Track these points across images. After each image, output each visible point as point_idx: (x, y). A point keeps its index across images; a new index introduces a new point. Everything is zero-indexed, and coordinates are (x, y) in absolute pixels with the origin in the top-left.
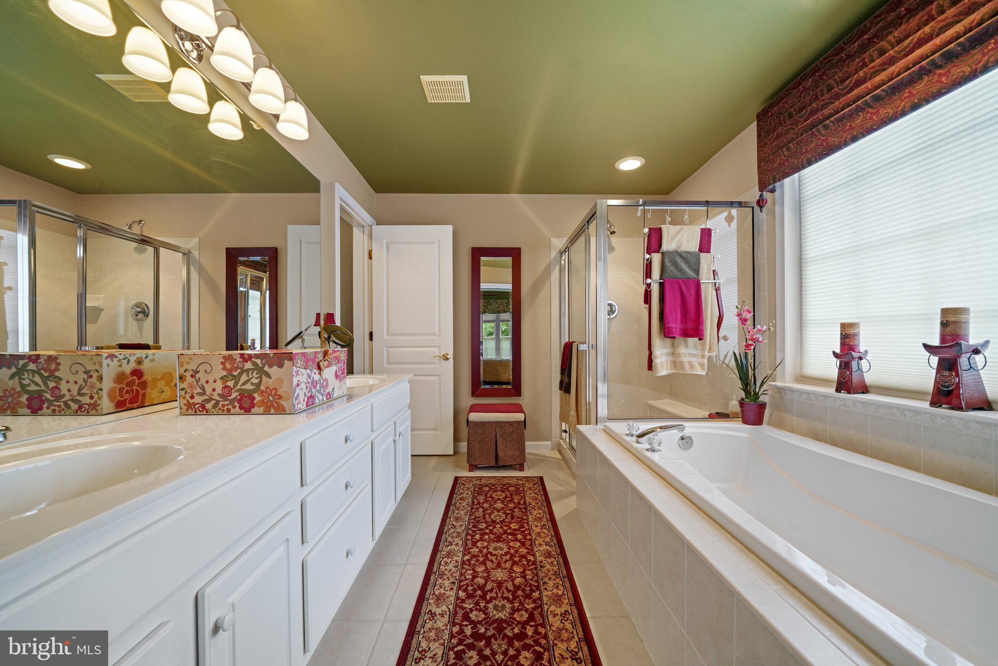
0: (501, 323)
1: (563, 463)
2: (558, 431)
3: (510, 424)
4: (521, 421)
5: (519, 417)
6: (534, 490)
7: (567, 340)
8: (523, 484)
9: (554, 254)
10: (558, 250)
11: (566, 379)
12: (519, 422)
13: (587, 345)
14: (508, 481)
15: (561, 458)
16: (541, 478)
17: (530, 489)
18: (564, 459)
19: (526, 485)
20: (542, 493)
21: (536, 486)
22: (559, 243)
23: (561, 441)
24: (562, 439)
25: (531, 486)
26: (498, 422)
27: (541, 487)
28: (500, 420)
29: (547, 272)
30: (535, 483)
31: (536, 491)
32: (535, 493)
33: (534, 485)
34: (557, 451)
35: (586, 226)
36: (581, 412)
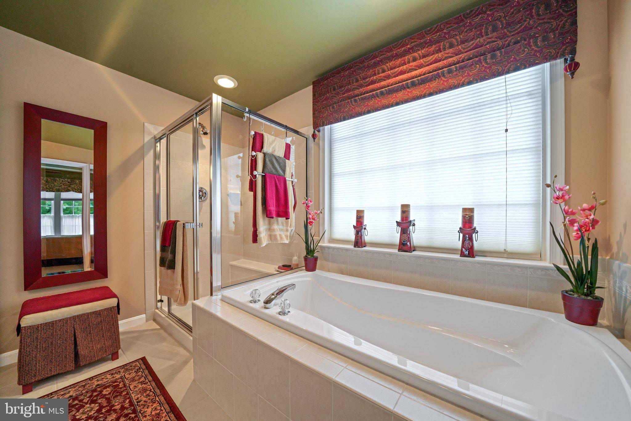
0: (62, 202)
1: (162, 332)
2: (154, 303)
3: (97, 313)
4: (113, 307)
5: (111, 302)
6: (140, 379)
7: (165, 220)
8: (121, 378)
9: (147, 138)
10: (152, 136)
11: (170, 256)
12: (110, 309)
13: (194, 224)
14: (99, 383)
15: (158, 327)
16: (144, 360)
17: (133, 380)
18: (162, 327)
19: (127, 376)
20: (150, 378)
21: (140, 373)
22: (155, 130)
23: (157, 311)
24: (157, 308)
25: (134, 374)
26: (78, 316)
27: (147, 372)
28: (82, 313)
29: (141, 154)
30: (137, 369)
31: (143, 379)
32: (142, 383)
33: (137, 372)
34: (152, 321)
35: (195, 116)
36: (187, 284)
